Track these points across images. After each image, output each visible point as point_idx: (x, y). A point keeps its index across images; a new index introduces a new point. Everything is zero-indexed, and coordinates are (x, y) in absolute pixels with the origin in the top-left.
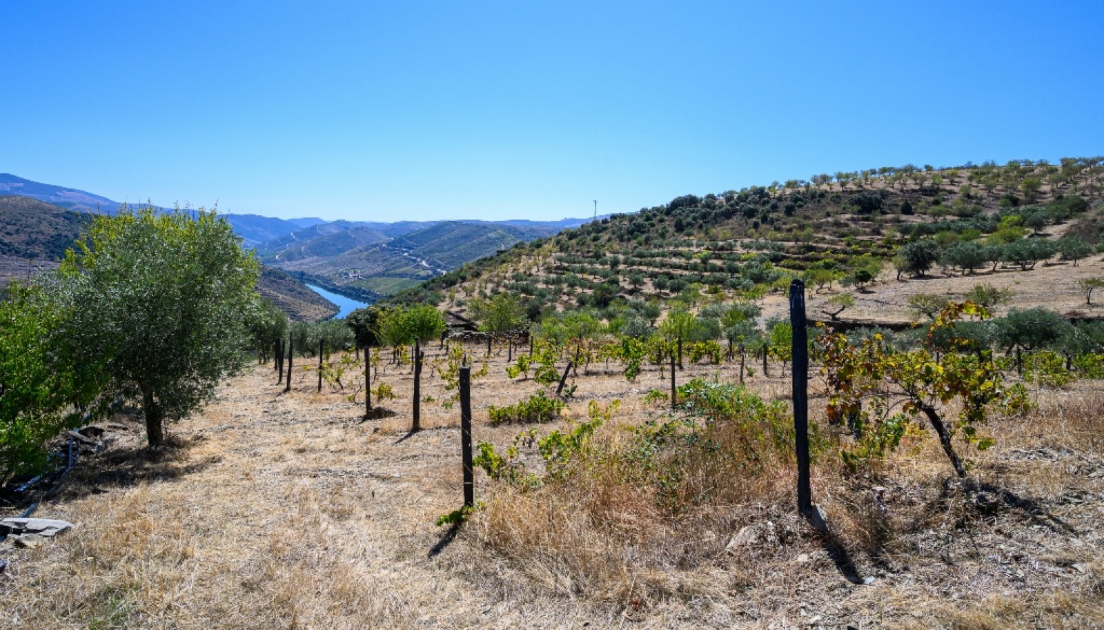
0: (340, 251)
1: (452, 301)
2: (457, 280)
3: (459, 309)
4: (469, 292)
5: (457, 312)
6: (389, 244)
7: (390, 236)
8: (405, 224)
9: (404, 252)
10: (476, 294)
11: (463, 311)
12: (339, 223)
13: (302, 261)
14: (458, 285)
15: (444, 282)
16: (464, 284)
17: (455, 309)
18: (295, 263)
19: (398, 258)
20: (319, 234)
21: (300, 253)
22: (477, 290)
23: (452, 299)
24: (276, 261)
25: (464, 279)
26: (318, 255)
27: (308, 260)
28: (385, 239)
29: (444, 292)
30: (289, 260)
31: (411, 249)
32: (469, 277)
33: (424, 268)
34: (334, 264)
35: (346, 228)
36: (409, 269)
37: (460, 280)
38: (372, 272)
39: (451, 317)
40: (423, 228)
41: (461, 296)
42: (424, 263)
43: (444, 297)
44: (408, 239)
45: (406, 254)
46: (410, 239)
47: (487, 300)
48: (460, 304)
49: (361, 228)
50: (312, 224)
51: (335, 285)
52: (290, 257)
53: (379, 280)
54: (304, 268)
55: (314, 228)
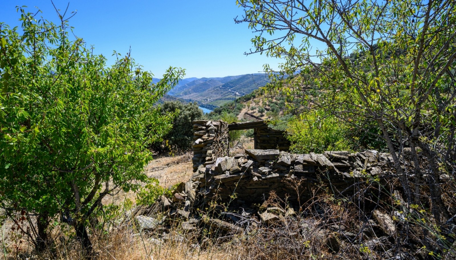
0: (204, 90)
1: (249, 108)
2: (251, 97)
3: (253, 111)
4: (257, 103)
5: (252, 113)
6: (223, 86)
7: (223, 83)
8: (229, 77)
9: (229, 89)
10: (261, 104)
11: (254, 112)
12: (204, 79)
13: (190, 95)
14: (251, 100)
15: (245, 99)
16: (254, 99)
17: (250, 112)
18: (187, 96)
19: (226, 92)
20: (196, 84)
21: (189, 92)
22: (261, 102)
23: (249, 106)
24: (181, 96)
25: (254, 97)
26: (196, 92)
27: (192, 94)
28: (221, 84)
29: (245, 103)
30: (185, 95)
31: (232, 87)
32: (257, 96)
33: (238, 96)
34: (202, 96)
35: (206, 81)
36: (231, 96)
37: (252, 98)
38: (216, 98)
39: (248, 115)
40: (236, 78)
41: (253, 105)
42: (237, 93)
43: (245, 106)
44: (230, 83)
45: (230, 90)
46: (232, 83)
47: (267, 106)
48: (253, 109)
49: (212, 80)
50: (193, 80)
51: (202, 104)
52: (186, 94)
53: (219, 101)
54: (191, 98)
55: (194, 82)
